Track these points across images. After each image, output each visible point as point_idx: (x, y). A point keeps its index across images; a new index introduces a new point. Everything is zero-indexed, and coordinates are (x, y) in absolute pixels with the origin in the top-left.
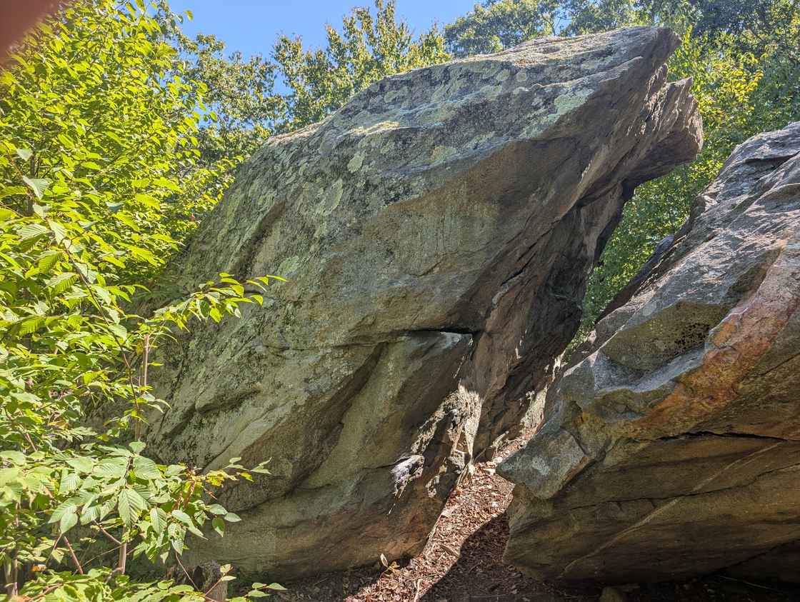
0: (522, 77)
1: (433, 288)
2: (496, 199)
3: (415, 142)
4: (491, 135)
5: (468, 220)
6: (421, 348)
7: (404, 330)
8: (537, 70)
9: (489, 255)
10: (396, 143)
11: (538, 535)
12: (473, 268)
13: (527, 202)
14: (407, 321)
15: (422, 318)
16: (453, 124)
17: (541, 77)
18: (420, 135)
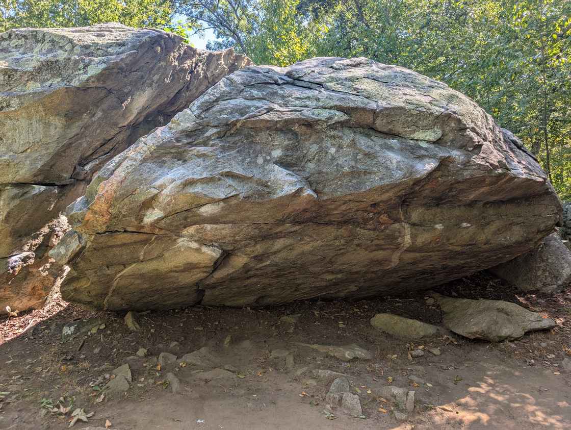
0: (77, 50)
1: (25, 161)
2: (63, 115)
3: (16, 77)
4: (59, 79)
5: (47, 125)
6: (19, 193)
7: (8, 183)
8: (87, 47)
9: (58, 144)
10: (4, 76)
11: (75, 285)
12: (48, 151)
13: (81, 118)
14: (9, 178)
15: (18, 177)
16: (39, 70)
17: (88, 51)
18: (19, 73)
